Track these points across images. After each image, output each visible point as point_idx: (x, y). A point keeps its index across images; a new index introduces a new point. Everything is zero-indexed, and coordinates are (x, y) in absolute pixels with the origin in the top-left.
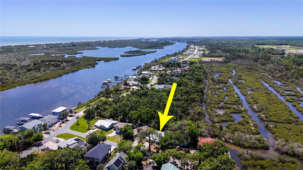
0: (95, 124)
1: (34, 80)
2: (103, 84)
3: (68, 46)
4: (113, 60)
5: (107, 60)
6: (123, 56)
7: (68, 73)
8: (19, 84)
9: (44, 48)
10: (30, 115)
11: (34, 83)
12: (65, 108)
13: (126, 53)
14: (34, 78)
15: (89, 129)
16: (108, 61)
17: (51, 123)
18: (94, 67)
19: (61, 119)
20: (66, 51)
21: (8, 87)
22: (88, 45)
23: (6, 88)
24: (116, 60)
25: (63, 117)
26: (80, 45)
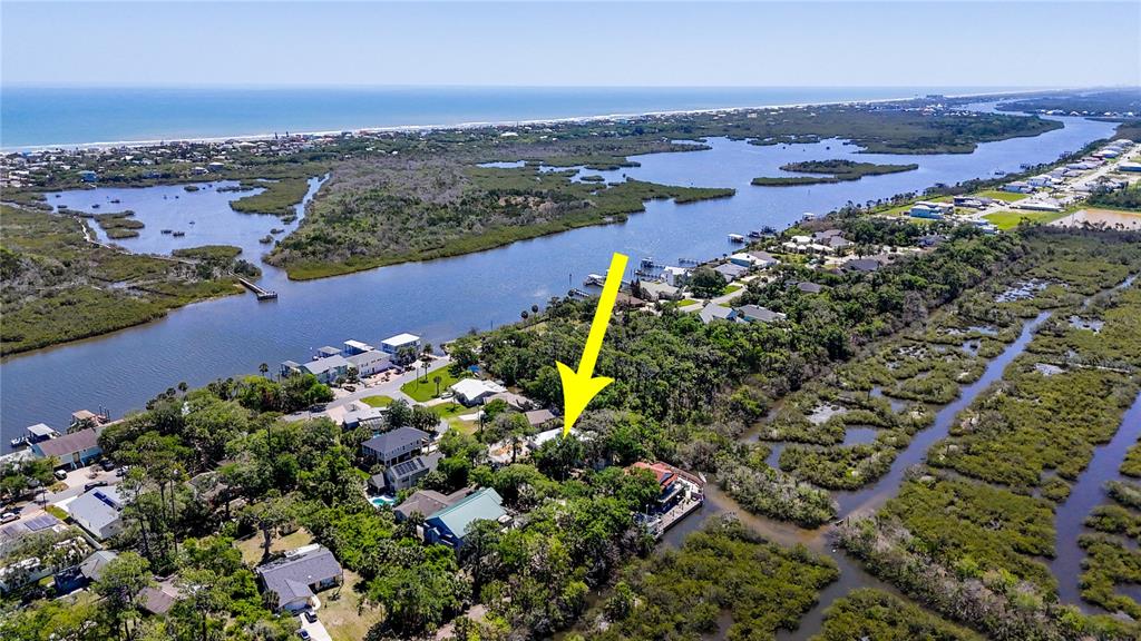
0: (453, 387)
1: (426, 254)
2: (587, 285)
3: (620, 134)
4: (706, 199)
5: (686, 197)
6: (763, 185)
7: (531, 238)
8: (386, 261)
9: (539, 141)
10: (347, 343)
11: (424, 260)
12: (415, 338)
13: (787, 170)
14: (434, 245)
15: (437, 397)
16: (688, 201)
17: (371, 366)
18: (622, 221)
19: (399, 363)
20: (595, 154)
21: (358, 266)
22: (687, 130)
23: (352, 269)
24: (720, 197)
25: (403, 359)
26: (660, 130)
